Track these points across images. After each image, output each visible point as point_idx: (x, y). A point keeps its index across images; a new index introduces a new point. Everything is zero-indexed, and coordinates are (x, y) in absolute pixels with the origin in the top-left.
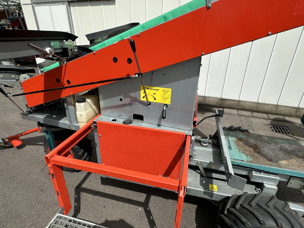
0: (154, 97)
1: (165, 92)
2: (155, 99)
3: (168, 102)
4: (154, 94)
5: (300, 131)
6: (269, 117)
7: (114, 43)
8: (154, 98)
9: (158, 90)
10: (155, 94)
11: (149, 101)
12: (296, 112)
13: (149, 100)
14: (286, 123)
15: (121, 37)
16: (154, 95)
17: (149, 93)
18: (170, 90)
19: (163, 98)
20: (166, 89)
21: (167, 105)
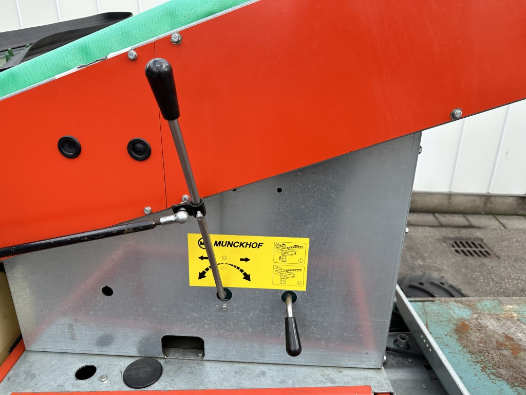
0: (242, 271)
1: (286, 251)
2: (247, 277)
3: (298, 283)
4: (241, 260)
5: (506, 246)
6: (440, 220)
7: (57, 77)
8: (245, 274)
9: (259, 245)
10: (247, 260)
11: (224, 286)
12: (486, 203)
13: (225, 284)
14: (474, 230)
15: (84, 50)
16: (243, 265)
17: (224, 258)
18: (305, 242)
19: (277, 269)
20: (290, 241)
21: (293, 295)
